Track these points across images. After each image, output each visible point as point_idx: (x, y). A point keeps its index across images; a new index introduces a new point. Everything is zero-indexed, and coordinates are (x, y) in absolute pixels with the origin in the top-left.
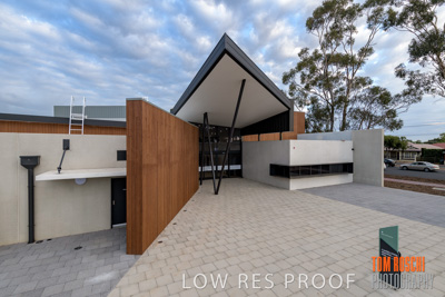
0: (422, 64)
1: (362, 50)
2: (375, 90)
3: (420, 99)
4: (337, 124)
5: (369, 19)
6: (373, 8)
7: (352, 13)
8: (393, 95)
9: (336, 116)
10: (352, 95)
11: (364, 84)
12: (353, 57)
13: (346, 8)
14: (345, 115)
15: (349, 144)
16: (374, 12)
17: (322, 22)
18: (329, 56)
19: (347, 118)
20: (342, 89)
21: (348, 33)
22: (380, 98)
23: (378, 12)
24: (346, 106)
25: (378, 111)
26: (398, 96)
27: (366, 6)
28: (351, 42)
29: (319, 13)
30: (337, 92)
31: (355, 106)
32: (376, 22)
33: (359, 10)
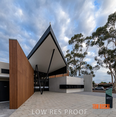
0: (101, 57)
1: (85, 53)
2: (88, 65)
3: (99, 68)
4: (78, 75)
5: (86, 44)
6: (88, 40)
7: (82, 41)
8: (93, 67)
9: (77, 73)
10: (82, 67)
11: (85, 64)
12: (82, 55)
13: (80, 39)
14: (80, 72)
15: (83, 79)
16: (88, 42)
17: (73, 42)
18: (75, 54)
19: (80, 74)
20: (79, 65)
21: (81, 47)
22: (89, 68)
23: (89, 42)
24: (80, 70)
25: (89, 71)
26: (94, 67)
27: (86, 39)
28: (81, 50)
29: (72, 39)
30: (77, 65)
31: (83, 70)
32: (88, 45)
33: (84, 40)
